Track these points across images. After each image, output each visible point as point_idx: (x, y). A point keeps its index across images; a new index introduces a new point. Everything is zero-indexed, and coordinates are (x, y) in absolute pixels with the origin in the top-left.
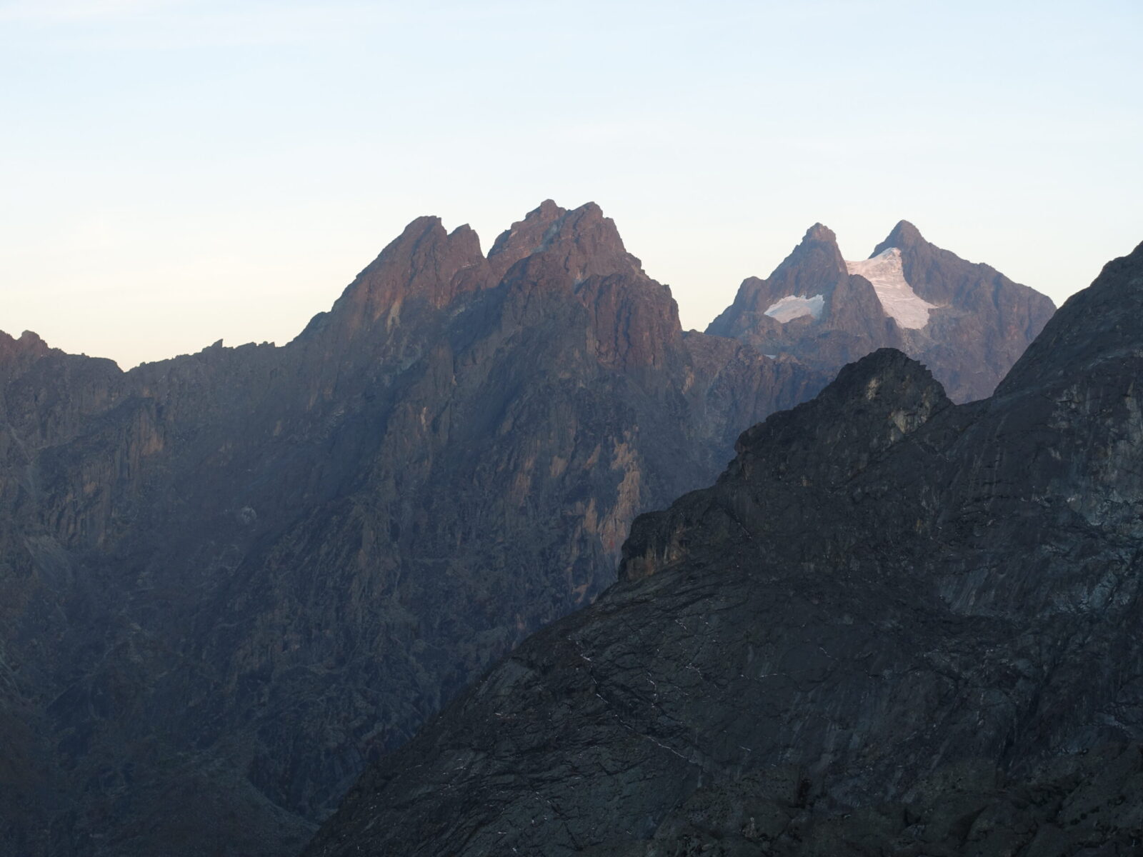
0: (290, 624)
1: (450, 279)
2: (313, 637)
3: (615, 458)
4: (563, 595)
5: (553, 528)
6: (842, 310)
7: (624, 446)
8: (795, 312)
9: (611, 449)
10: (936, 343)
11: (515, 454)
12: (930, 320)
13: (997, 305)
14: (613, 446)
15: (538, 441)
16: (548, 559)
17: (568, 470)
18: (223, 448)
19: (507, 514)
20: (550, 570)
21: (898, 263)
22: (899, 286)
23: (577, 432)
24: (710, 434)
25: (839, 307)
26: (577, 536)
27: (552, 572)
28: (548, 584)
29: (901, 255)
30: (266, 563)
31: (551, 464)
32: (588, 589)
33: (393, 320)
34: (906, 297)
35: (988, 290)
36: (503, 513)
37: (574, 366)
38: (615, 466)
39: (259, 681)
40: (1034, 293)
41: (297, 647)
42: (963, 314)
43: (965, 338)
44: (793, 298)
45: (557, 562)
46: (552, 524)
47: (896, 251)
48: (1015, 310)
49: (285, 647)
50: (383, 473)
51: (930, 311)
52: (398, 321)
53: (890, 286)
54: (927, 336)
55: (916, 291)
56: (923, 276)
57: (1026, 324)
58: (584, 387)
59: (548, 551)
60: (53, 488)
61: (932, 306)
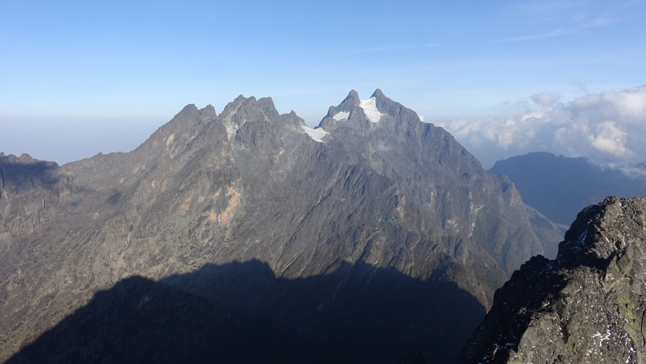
0: (67, 275)
1: (191, 127)
2: (78, 278)
3: (227, 192)
4: (196, 245)
5: (196, 221)
6: (354, 117)
7: (232, 188)
8: (341, 117)
9: (226, 190)
10: (380, 127)
11: (182, 198)
12: (381, 119)
13: (400, 115)
14: (226, 188)
15: (193, 192)
16: (191, 233)
17: (206, 200)
18: (98, 189)
19: (176, 219)
20: (191, 237)
21: (375, 101)
22: (374, 108)
23: (211, 186)
24: (288, 168)
25: (353, 116)
26: (205, 223)
27: (192, 238)
28: (190, 242)
29: (376, 99)
30: (66, 249)
31: (198, 198)
32: (209, 240)
33: (170, 141)
34: (376, 112)
35: (398, 110)
36: (175, 219)
37: (215, 162)
38: (227, 195)
39: (50, 298)
40: (411, 111)
41: (71, 282)
42: (390, 117)
43: (390, 125)
44: (342, 112)
45: (195, 234)
46: (197, 219)
47: (374, 98)
48: (405, 116)
49: (66, 282)
50: (131, 207)
51: (381, 116)
52: (172, 141)
53: (371, 108)
54: (378, 124)
55: (378, 110)
56: (381, 105)
57: (408, 120)
58: (219, 168)
59: (192, 230)
60: (12, 215)
61: (382, 115)
